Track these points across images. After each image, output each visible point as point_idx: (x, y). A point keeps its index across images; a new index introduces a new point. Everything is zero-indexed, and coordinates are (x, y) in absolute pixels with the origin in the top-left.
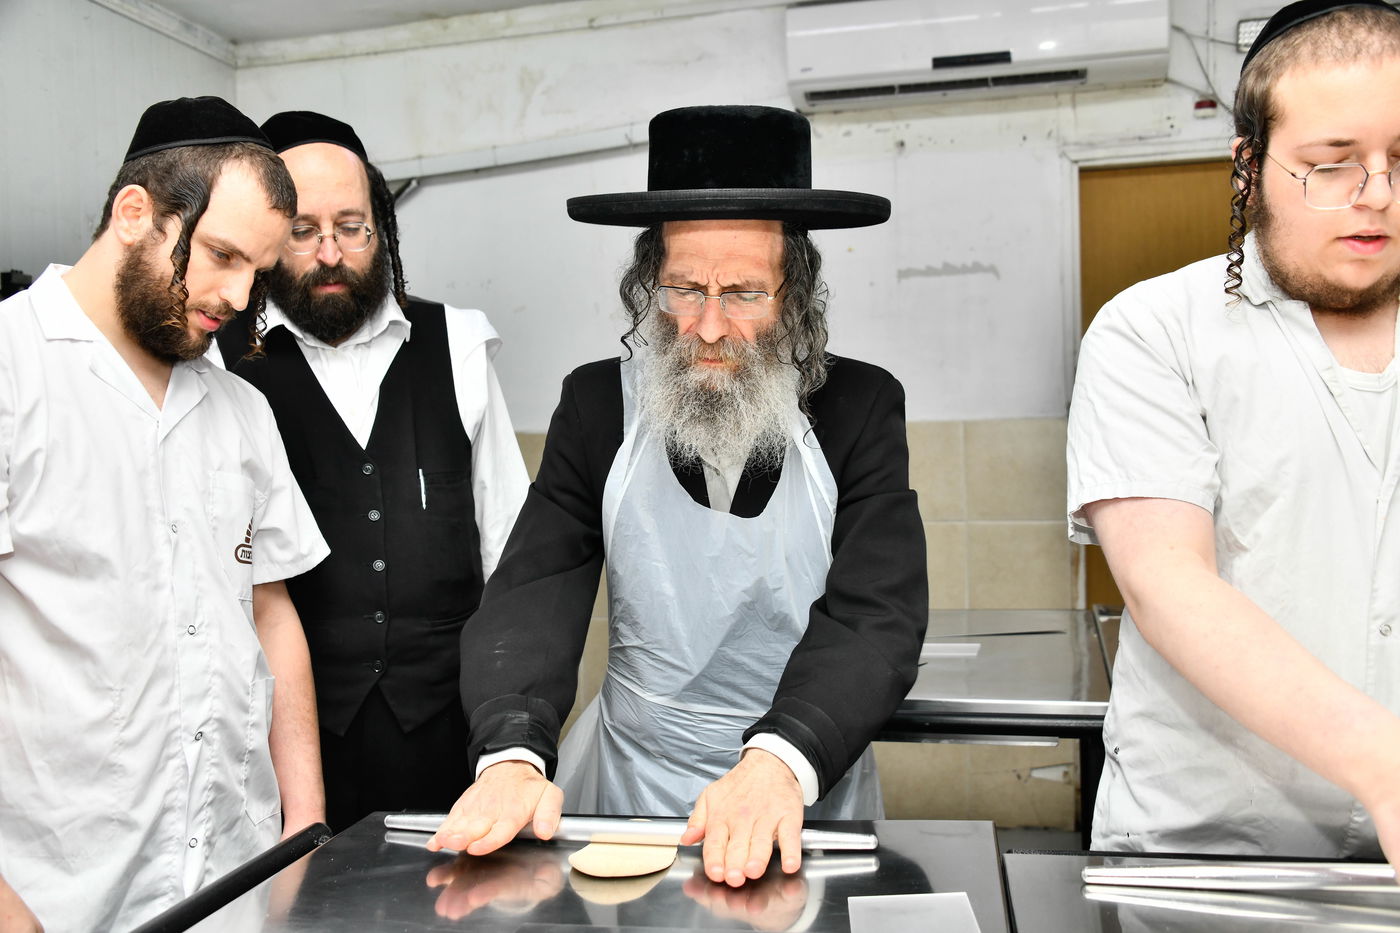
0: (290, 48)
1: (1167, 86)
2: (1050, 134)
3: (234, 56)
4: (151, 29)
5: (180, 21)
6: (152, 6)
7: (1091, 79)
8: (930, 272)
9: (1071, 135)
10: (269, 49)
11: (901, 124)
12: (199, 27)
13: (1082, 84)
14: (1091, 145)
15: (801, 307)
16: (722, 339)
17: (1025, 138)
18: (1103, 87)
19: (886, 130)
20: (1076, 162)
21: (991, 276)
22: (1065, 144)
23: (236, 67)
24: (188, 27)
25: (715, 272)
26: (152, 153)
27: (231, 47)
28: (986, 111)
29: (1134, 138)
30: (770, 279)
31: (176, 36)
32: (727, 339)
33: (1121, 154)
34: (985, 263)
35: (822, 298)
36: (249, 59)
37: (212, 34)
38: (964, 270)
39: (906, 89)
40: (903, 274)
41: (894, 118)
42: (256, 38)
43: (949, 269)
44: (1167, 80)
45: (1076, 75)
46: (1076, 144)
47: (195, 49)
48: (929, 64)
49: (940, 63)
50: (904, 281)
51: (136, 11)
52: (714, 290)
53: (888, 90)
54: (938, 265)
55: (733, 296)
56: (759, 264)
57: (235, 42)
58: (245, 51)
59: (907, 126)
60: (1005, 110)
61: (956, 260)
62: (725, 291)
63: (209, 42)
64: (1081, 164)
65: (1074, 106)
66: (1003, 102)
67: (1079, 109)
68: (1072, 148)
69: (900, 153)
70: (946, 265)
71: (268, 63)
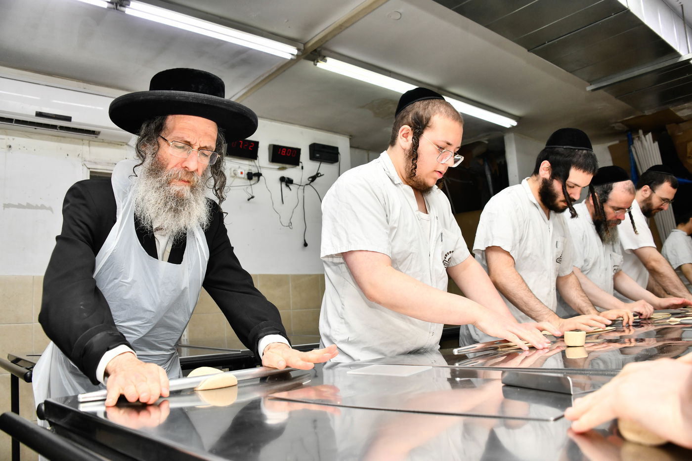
1: (126, 146)
2: (78, 155)
7: (100, 137)
8: (20, 206)
9: (88, 158)
11: (11, 138)
13: (96, 137)
14: (95, 163)
17: (68, 155)
18: (103, 141)
19: (4, 139)
20: (89, 169)
21: (50, 211)
22: (85, 161)
28: (51, 141)
33: (108, 169)
34: (47, 205)
38: (37, 207)
39: (18, 122)
40: (6, 206)
41: (7, 135)
43: (29, 206)
44: (127, 144)
45: (93, 132)
46: (89, 161)
48: (35, 114)
49: (39, 114)
50: (6, 209)
53: (10, 120)
54: (25, 204)
59: (13, 139)
60: (60, 141)
61: (33, 203)
64: (91, 170)
65: (89, 146)
66: (59, 138)
67: (91, 148)
68: (87, 162)
69: (9, 150)
70: (28, 204)
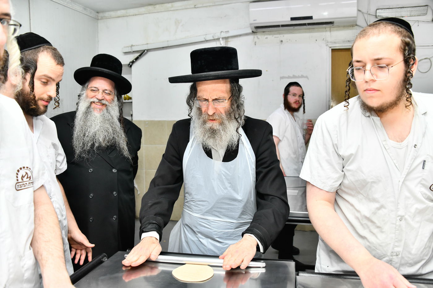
0: (113, 14)
2: (323, 39)
3: (98, 16)
4: (75, 10)
5: (83, 8)
6: (75, 4)
7: (335, 24)
8: (289, 77)
9: (329, 40)
10: (107, 14)
11: (282, 35)
12: (88, 9)
13: (333, 25)
14: (335, 43)
15: (236, 103)
16: (214, 113)
17: (316, 40)
18: (339, 27)
19: (278, 37)
20: (331, 47)
21: (306, 79)
22: (328, 42)
23: (98, 19)
24: (85, 9)
25: (210, 96)
27: (97, 14)
28: (306, 32)
29: (347, 41)
30: (227, 96)
31: (81, 12)
32: (216, 113)
33: (343, 45)
34: (305, 75)
35: (242, 100)
36: (102, 17)
37: (92, 11)
38: (299, 77)
39: (283, 26)
40: (282, 78)
41: (280, 34)
42: (103, 11)
43: (294, 77)
44: (356, 25)
45: (331, 23)
46: (331, 42)
47: (87, 15)
48: (290, 19)
49: (292, 19)
50: (282, 80)
51: (71, 5)
52: (210, 100)
53: (278, 26)
54: (292, 76)
55: (216, 101)
56: (223, 92)
57: (98, 13)
58: (101, 15)
59: (283, 36)
60: (311, 32)
61: (297, 75)
62: (214, 100)
63: (91, 13)
64: (332, 48)
65: (330, 32)
66: (311, 30)
67: (332, 32)
68: (329, 43)
69: (281, 44)
71: (107, 18)
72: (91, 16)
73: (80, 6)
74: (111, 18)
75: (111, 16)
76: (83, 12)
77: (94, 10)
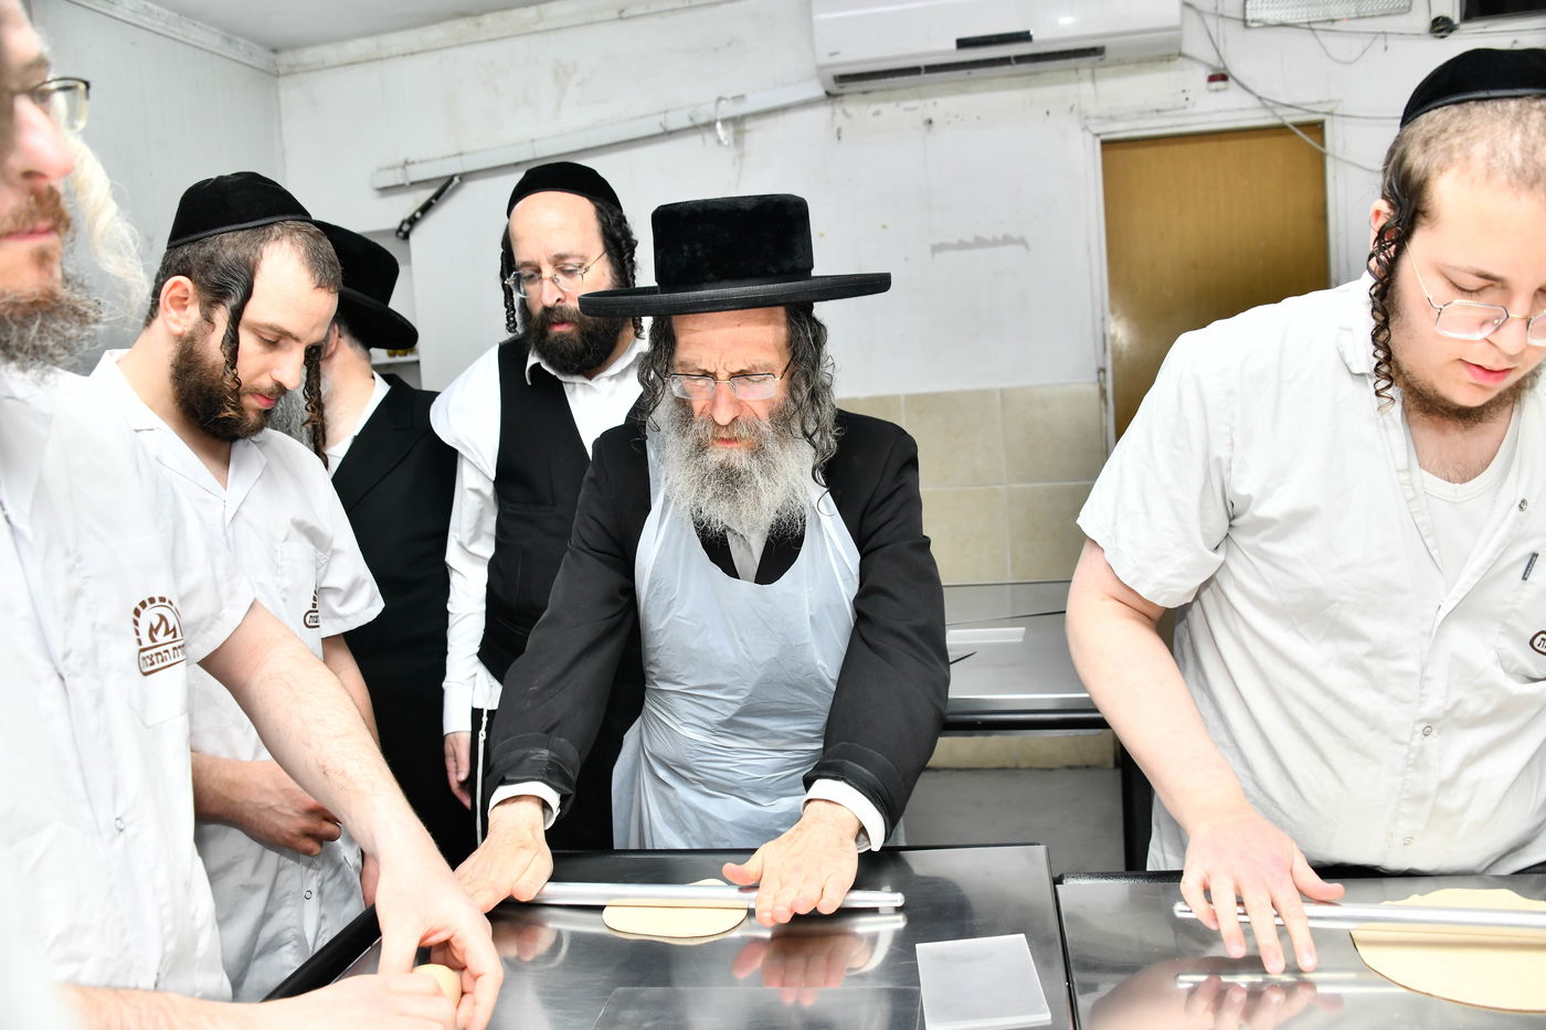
0: (329, 53)
1: (1180, 59)
2: (1072, 109)
3: (275, 64)
4: (195, 47)
5: (221, 36)
6: (194, 25)
7: (1109, 55)
8: (962, 245)
9: (1092, 109)
10: (308, 56)
11: (929, 102)
12: (240, 40)
13: (1101, 60)
14: (1112, 118)
15: (808, 382)
16: (735, 419)
17: (1048, 113)
18: (1121, 62)
19: (914, 109)
20: (1098, 135)
21: (1020, 248)
22: (1087, 118)
23: (278, 75)
24: (230, 41)
25: (722, 361)
26: (194, 241)
27: (273, 56)
28: (1010, 87)
29: (1152, 111)
30: (777, 359)
31: (218, 50)
32: (740, 419)
33: (1142, 126)
34: (1016, 236)
35: (828, 371)
36: (289, 66)
37: (253, 45)
38: (995, 243)
39: (931, 69)
40: (937, 249)
41: (921, 97)
42: (294, 46)
43: (980, 243)
44: (1181, 55)
45: (1095, 51)
46: (1097, 118)
47: (238, 61)
48: (953, 45)
49: (963, 43)
50: (937, 255)
51: (178, 30)
52: (723, 376)
53: (915, 70)
55: (743, 379)
57: (275, 51)
58: (286, 59)
59: (935, 104)
60: (1028, 86)
61: (988, 235)
62: (733, 376)
63: (251, 54)
64: (1103, 137)
65: (1094, 81)
66: (1026, 78)
67: (1098, 83)
68: (1093, 121)
69: (929, 131)
70: (977, 238)
71: (308, 69)
72: (252, 63)
73: (212, 29)
74: (323, 67)
75: (323, 63)
76: (224, 54)
77: (260, 43)
